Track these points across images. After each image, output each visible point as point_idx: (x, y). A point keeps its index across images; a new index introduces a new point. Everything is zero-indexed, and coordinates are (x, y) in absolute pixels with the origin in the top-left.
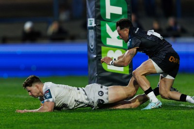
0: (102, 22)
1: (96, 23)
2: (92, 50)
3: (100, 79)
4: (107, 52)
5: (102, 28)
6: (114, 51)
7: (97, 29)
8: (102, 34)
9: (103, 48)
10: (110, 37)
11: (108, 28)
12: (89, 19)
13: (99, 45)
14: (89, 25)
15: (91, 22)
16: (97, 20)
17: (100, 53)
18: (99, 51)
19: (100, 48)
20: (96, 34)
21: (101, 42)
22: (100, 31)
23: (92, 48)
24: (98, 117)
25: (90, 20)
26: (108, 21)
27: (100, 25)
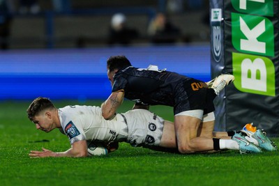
0: (233, 15)
1: (223, 16)
2: (217, 58)
3: (230, 104)
4: (240, 61)
5: (233, 25)
6: (252, 60)
7: (226, 25)
8: (234, 34)
9: (235, 56)
10: (246, 39)
11: (242, 23)
12: (213, 10)
13: (229, 50)
14: (213, 20)
15: (217, 15)
16: (227, 12)
17: (230, 63)
18: (228, 60)
19: (230, 55)
20: (224, 33)
21: (231, 46)
22: (230, 28)
23: (217, 55)
24: (226, 163)
25: (215, 12)
26: (243, 13)
27: (230, 20)
